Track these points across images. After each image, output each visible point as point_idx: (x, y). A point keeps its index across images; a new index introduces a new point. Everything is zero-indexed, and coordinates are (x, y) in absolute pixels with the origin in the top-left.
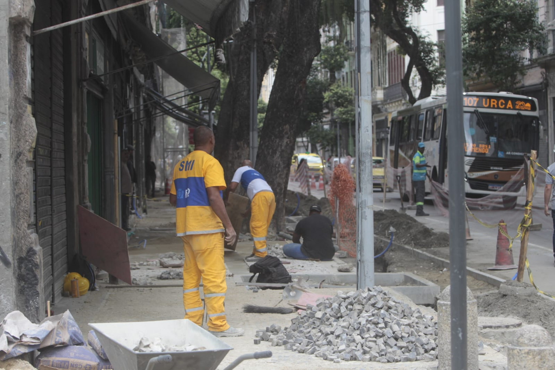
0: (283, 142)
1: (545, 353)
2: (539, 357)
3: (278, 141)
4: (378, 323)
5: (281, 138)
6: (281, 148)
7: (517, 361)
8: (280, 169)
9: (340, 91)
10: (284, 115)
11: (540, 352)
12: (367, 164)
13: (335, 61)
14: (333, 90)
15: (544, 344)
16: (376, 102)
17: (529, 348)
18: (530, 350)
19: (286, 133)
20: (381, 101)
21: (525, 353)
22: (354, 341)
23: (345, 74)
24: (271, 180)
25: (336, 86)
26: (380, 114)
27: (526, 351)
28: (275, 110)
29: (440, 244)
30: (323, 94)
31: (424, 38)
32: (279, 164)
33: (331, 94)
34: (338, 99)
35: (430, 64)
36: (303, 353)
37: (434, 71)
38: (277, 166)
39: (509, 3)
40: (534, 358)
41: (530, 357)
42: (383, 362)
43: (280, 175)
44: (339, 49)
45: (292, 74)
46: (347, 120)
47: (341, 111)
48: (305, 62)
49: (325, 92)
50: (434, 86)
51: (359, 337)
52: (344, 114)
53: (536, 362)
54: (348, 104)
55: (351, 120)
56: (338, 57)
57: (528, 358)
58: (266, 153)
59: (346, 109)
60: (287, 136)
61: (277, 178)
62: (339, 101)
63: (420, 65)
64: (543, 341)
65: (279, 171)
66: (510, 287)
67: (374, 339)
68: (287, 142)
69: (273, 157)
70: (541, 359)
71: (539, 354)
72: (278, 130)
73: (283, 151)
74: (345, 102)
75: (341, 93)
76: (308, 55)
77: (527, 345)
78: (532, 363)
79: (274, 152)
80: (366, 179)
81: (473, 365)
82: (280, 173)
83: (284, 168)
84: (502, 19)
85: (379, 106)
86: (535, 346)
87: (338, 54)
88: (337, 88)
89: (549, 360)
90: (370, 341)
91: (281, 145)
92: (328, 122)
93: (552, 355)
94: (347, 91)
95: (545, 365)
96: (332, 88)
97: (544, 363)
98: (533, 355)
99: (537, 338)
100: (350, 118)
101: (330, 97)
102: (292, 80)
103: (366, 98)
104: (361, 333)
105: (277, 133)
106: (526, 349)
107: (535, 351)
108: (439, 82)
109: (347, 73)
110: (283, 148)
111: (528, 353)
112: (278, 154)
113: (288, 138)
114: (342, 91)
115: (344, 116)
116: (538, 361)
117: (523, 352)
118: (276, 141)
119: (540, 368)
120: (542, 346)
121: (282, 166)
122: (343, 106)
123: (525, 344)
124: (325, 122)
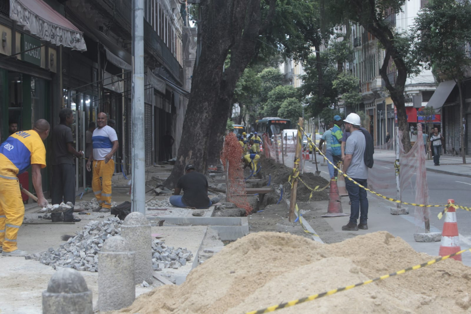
0: (203, 116)
1: (120, 256)
2: (115, 259)
3: (198, 115)
4: (99, 243)
5: (202, 112)
6: (201, 120)
7: (101, 262)
8: (200, 138)
9: (346, 79)
10: (204, 94)
11: (116, 256)
12: (139, 126)
13: (341, 54)
14: (340, 78)
15: (121, 250)
16: (376, 88)
17: (108, 253)
18: (108, 254)
19: (206, 109)
20: (380, 88)
21: (105, 256)
22: (80, 256)
23: (355, 65)
24: (193, 146)
25: (343, 75)
26: (380, 99)
27: (106, 255)
28: (197, 90)
29: (316, 198)
30: (332, 82)
31: (400, 35)
32: (200, 134)
33: (339, 81)
34: (344, 86)
35: (405, 57)
36: (48, 265)
37: (407, 62)
38: (198, 135)
39: (453, 5)
40: (111, 260)
41: (109, 259)
42: (92, 272)
43: (201, 142)
44: (345, 44)
45: (211, 61)
46: (351, 103)
47: (346, 96)
48: (221, 51)
49: (333, 80)
50: (409, 75)
51: (84, 253)
52: (349, 98)
53: (113, 263)
54: (353, 90)
55: (355, 103)
56: (344, 51)
57: (107, 260)
58: (189, 125)
59: (350, 94)
60: (206, 111)
61: (197, 145)
62: (345, 87)
63: (397, 57)
64: (120, 248)
65: (199, 139)
66: (282, 225)
67: (93, 255)
68: (206, 116)
69: (195, 128)
70: (117, 261)
71: (115, 258)
72: (198, 106)
73: (202, 123)
74: (350, 88)
75: (346, 81)
76: (223, 46)
77: (108, 251)
78: (110, 264)
79: (196, 124)
80: (138, 138)
81: (145, 273)
82: (200, 141)
83: (204, 137)
84: (447, 18)
85: (378, 92)
86: (113, 251)
87: (344, 48)
88: (343, 77)
89: (123, 262)
90: (89, 256)
91: (201, 118)
92: (342, 105)
93: (126, 258)
94: (351, 80)
95: (120, 265)
96: (339, 76)
97: (119, 264)
98: (111, 258)
99: (115, 245)
100: (354, 102)
101: (338, 84)
102: (210, 66)
103: (139, 75)
104: (86, 250)
105: (198, 109)
106: (106, 253)
107: (112, 255)
108: (412, 72)
109: (357, 64)
110: (203, 121)
111: (107, 256)
112: (199, 125)
113: (207, 113)
114: (347, 79)
115: (349, 100)
116: (115, 263)
117: (104, 256)
118: (197, 115)
119: (116, 267)
120: (119, 251)
121: (202, 136)
122: (348, 92)
123: (106, 250)
124: (340, 105)
